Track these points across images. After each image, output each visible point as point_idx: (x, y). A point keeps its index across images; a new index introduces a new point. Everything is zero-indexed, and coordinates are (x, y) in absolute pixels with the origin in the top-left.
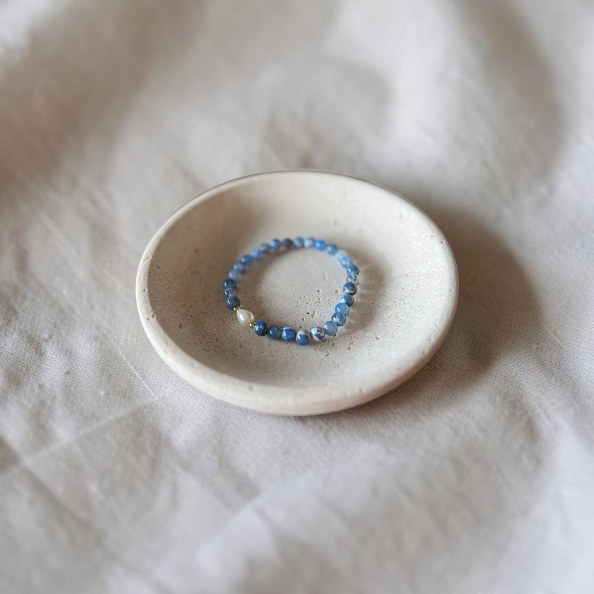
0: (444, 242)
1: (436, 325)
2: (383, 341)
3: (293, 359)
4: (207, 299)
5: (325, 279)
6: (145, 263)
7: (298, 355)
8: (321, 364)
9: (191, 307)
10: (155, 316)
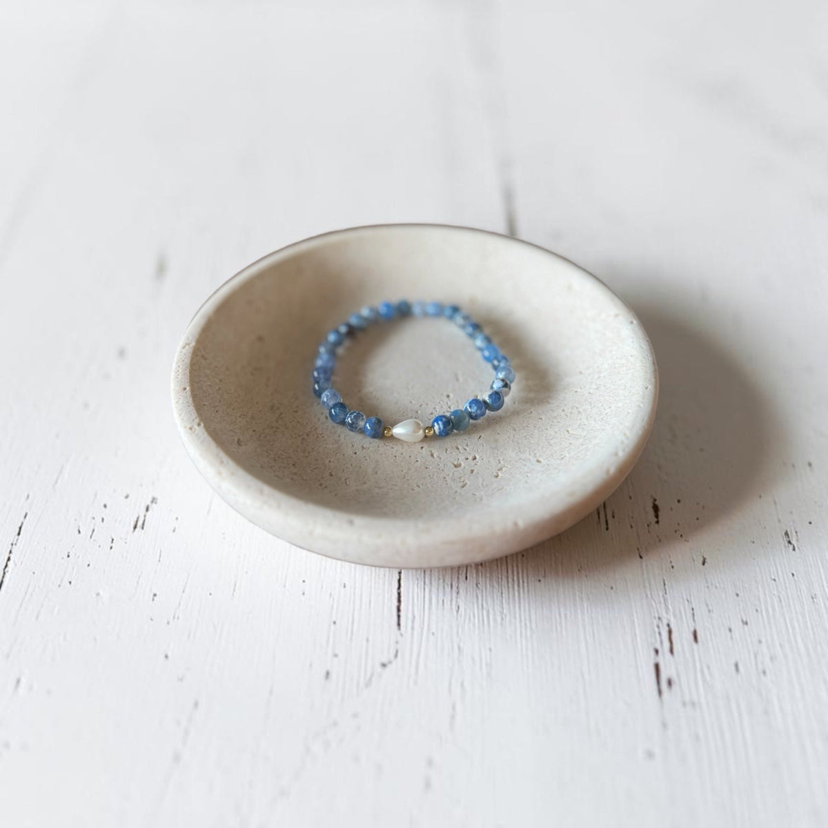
0: (635, 322)
1: (625, 434)
2: (548, 465)
3: (411, 491)
4: (278, 408)
5: (457, 380)
6: (184, 351)
7: (419, 487)
8: (454, 499)
9: (253, 418)
10: (202, 425)
